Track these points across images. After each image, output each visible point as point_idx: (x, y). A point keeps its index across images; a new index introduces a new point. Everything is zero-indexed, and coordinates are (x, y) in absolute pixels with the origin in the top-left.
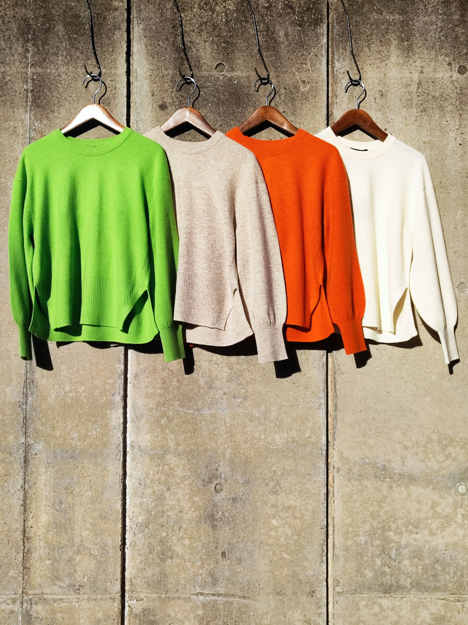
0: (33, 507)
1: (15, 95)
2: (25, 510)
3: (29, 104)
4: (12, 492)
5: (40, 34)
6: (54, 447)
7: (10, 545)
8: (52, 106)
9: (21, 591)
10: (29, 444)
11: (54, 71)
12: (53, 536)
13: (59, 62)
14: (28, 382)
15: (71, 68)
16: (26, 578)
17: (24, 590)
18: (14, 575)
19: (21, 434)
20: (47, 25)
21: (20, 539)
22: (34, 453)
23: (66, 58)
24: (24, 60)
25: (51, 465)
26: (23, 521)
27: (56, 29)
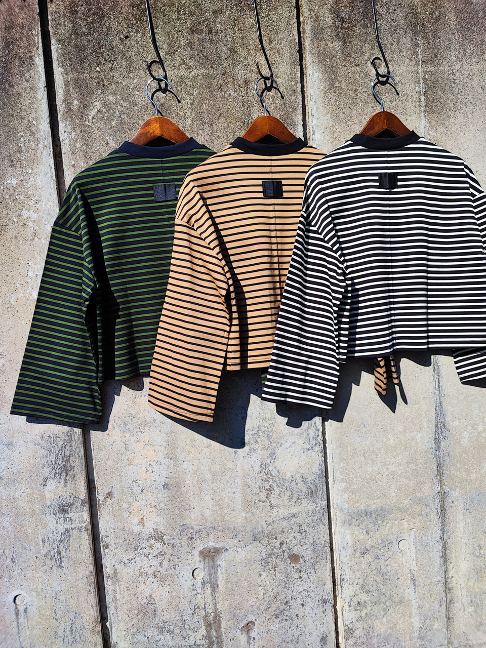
0: (452, 556)
1: (406, 99)
2: (445, 561)
3: (422, 109)
4: (431, 544)
5: (429, 25)
6: (470, 492)
7: (433, 598)
8: (448, 110)
9: (446, 641)
10: (445, 493)
11: (447, 69)
12: (475, 583)
13: (452, 57)
14: (439, 426)
15: (465, 64)
16: (450, 628)
17: (450, 641)
18: (439, 627)
19: (436, 481)
20: (437, 13)
21: (442, 592)
22: (450, 501)
23: (459, 53)
24: (414, 56)
25: (468, 511)
26: (444, 573)
27: (447, 18)
